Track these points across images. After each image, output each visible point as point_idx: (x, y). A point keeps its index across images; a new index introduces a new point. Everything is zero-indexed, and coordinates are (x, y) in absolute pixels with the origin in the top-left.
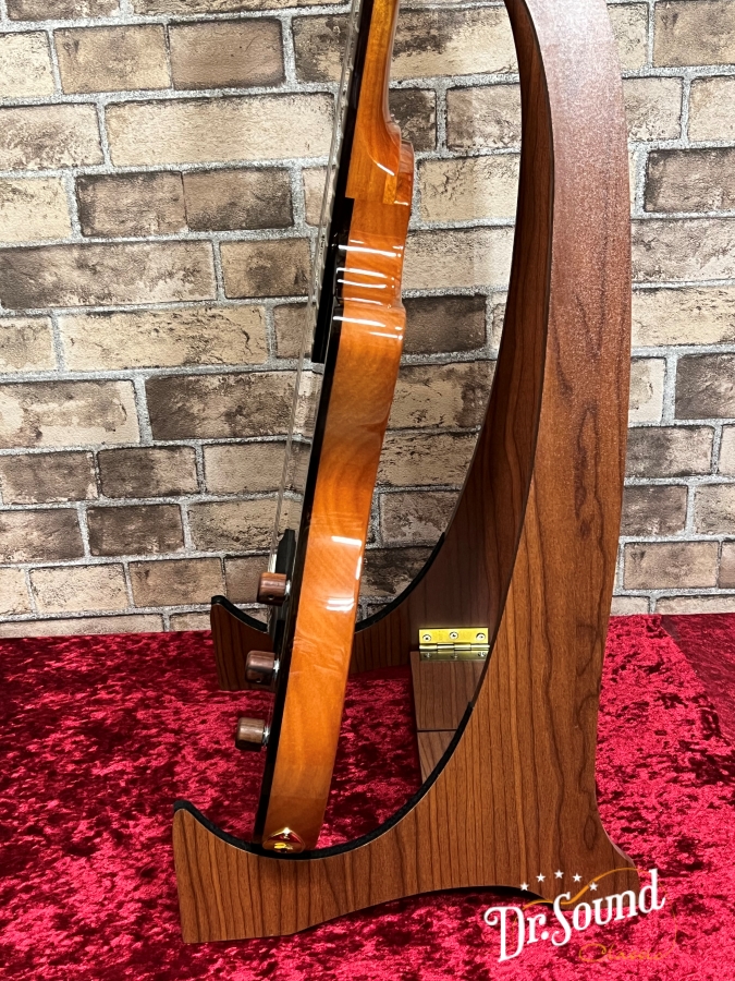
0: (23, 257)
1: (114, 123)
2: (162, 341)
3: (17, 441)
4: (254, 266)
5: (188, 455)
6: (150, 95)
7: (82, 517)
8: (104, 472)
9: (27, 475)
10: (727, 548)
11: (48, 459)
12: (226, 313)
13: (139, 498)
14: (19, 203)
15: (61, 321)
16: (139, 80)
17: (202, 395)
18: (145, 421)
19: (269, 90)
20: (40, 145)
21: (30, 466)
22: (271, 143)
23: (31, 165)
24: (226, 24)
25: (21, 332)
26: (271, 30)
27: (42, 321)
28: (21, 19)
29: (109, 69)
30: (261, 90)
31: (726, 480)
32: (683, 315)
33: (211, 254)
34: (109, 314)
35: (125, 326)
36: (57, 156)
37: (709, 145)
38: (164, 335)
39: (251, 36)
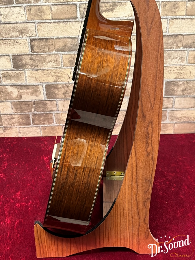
0: (18, 57)
1: (39, 27)
2: (49, 76)
3: (16, 98)
4: (70, 60)
5: (55, 102)
6: (47, 21)
7: (31, 116)
8: (36, 106)
9: (19, 106)
10: (176, 125)
11: (23, 103)
12: (63, 70)
13: (44, 112)
14: (17, 45)
15: (26, 72)
16: (44, 17)
17: (58, 89)
18: (45, 95)
19: (74, 20)
20: (22, 32)
21: (19, 104)
22: (74, 32)
23: (20, 36)
24: (64, 5)
25: (17, 74)
26: (74, 7)
27: (22, 71)
28: (19, 3)
29: (38, 15)
30: (72, 20)
31: (176, 109)
32: (167, 72)
33: (60, 57)
34: (37, 70)
35: (41, 73)
36: (26, 34)
37: (173, 34)
38: (50, 75)
39: (70, 8)
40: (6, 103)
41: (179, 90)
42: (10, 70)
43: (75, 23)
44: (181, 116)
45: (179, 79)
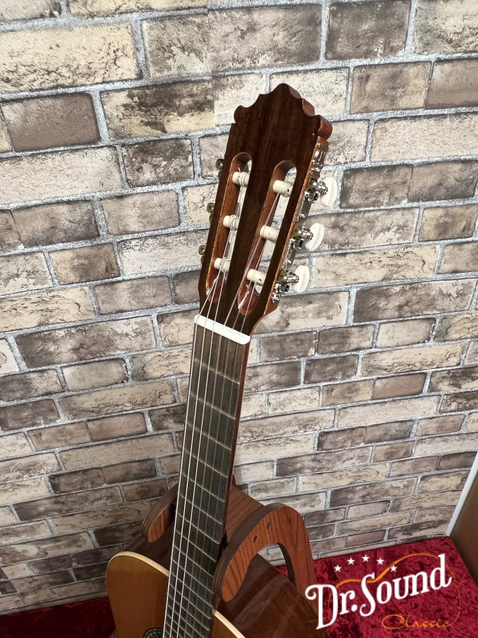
40: (17, 566)
41: (357, 496)
42: (14, 524)
43: (143, 440)
44: (358, 526)
45: (356, 484)
